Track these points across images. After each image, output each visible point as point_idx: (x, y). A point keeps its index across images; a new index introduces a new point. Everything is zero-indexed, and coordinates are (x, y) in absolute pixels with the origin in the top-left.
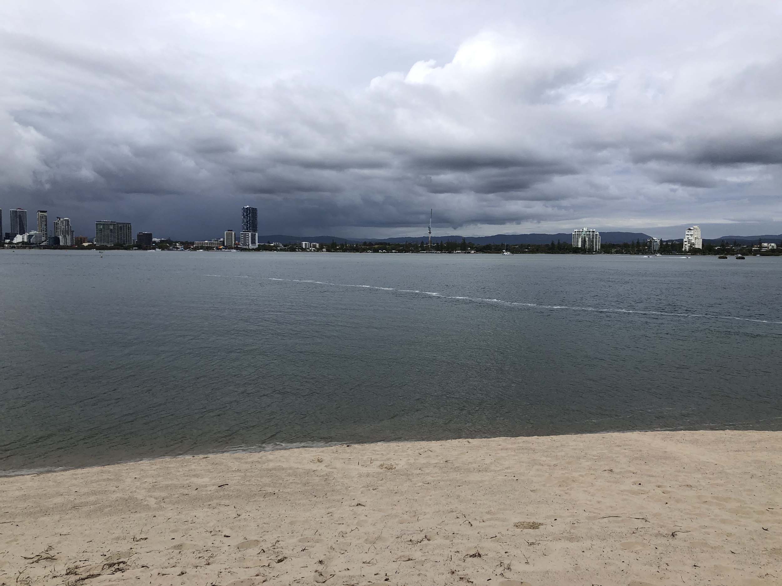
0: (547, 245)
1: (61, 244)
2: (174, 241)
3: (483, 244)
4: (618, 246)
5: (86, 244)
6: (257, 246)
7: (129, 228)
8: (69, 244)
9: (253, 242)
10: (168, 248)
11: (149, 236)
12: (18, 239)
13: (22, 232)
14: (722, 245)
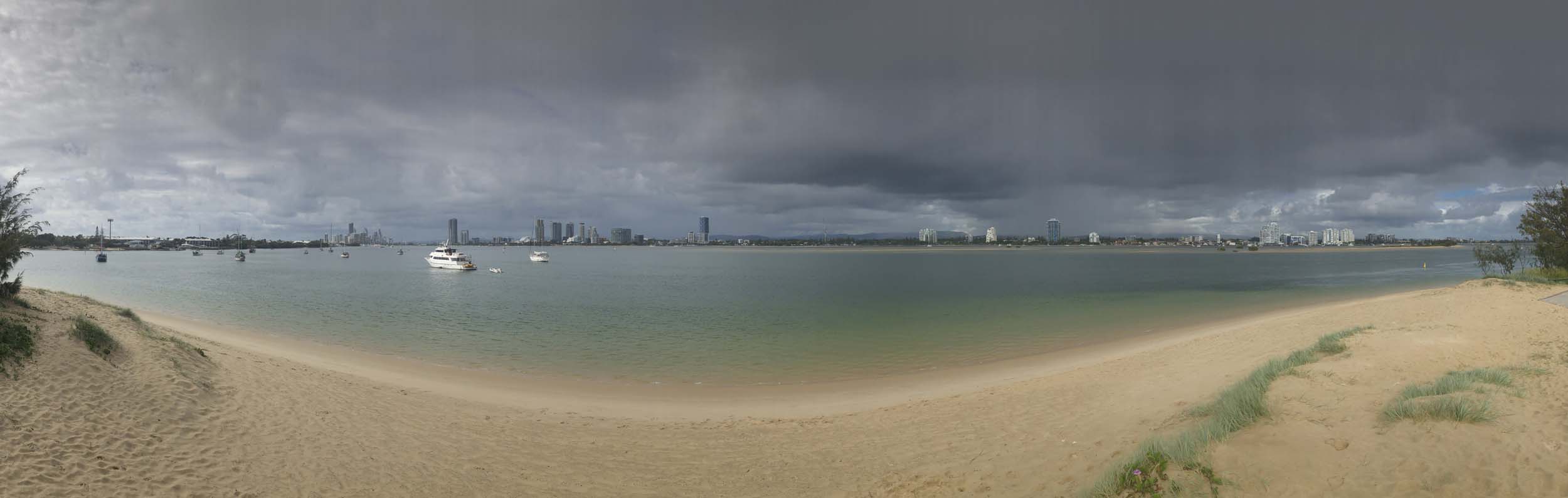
0: (904, 240)
1: (592, 242)
2: (657, 239)
3: (861, 239)
4: (948, 240)
5: (605, 242)
6: (708, 242)
7: (630, 233)
8: (596, 242)
9: (706, 239)
10: (653, 244)
11: (641, 237)
12: (570, 240)
13: (571, 237)
14: (1008, 239)
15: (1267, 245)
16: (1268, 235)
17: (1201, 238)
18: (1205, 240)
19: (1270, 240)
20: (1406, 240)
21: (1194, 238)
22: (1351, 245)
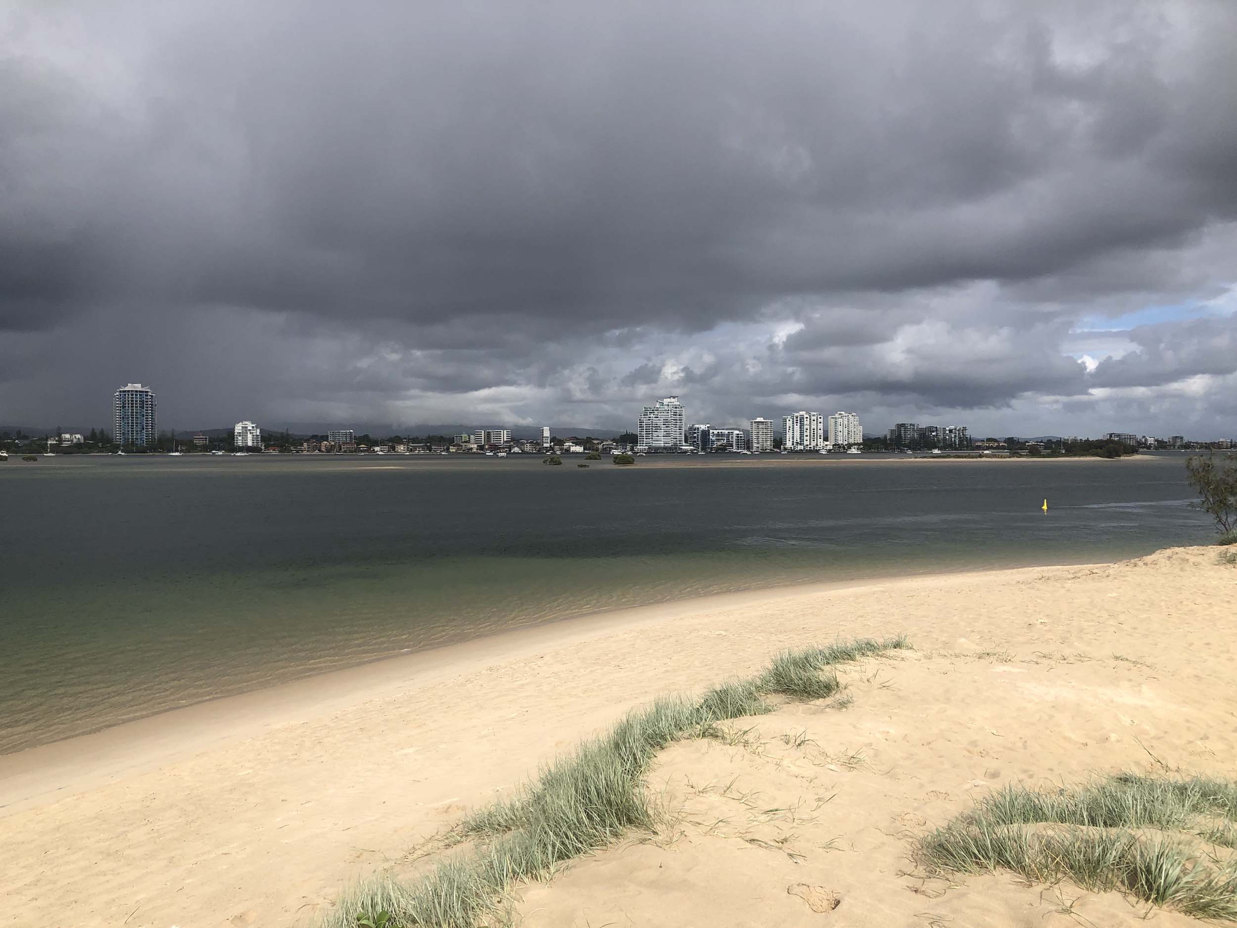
15: (654, 452)
16: (658, 428)
17: (504, 436)
18: (515, 440)
19: (661, 440)
20: (995, 440)
21: (488, 435)
22: (854, 451)
